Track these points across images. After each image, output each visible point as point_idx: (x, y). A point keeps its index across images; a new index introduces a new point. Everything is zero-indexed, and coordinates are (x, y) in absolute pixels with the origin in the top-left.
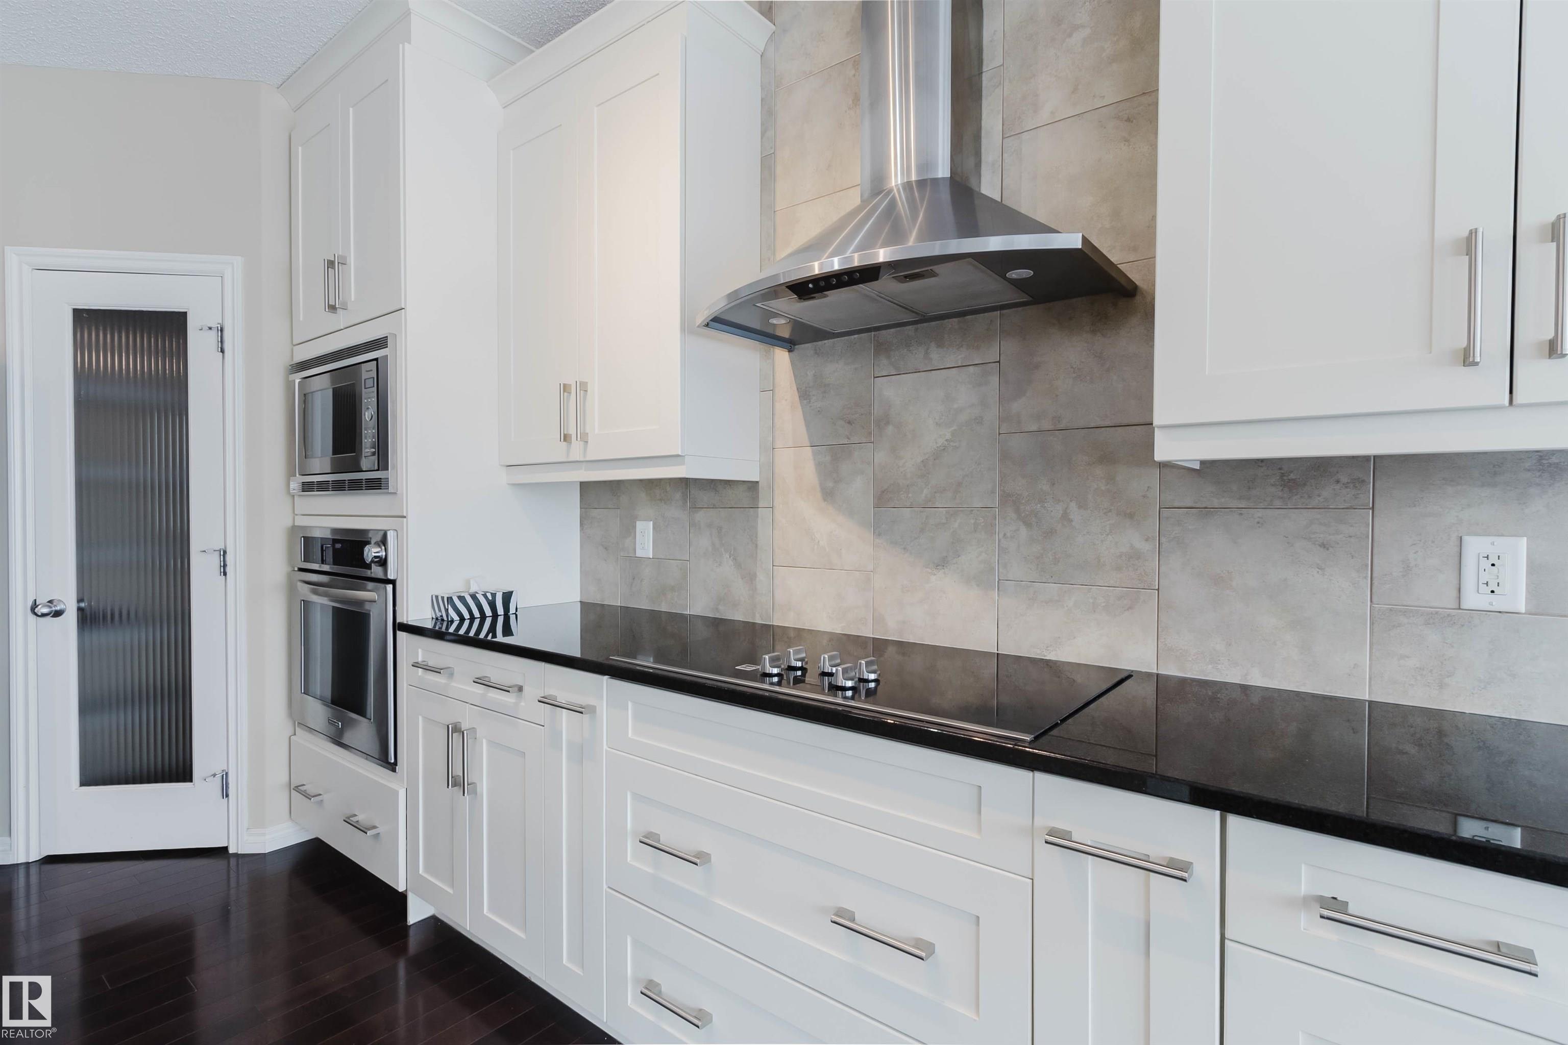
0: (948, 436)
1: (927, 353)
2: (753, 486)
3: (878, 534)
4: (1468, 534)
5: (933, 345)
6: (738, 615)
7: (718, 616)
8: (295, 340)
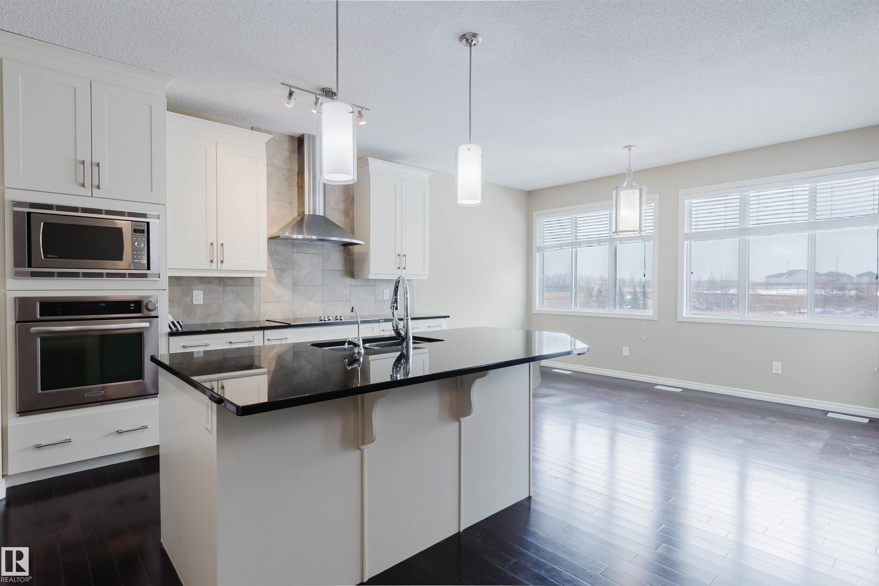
0: (312, 269)
1: (306, 249)
4: (384, 289)
5: (308, 247)
6: (246, 320)
7: (236, 321)
8: (8, 186)
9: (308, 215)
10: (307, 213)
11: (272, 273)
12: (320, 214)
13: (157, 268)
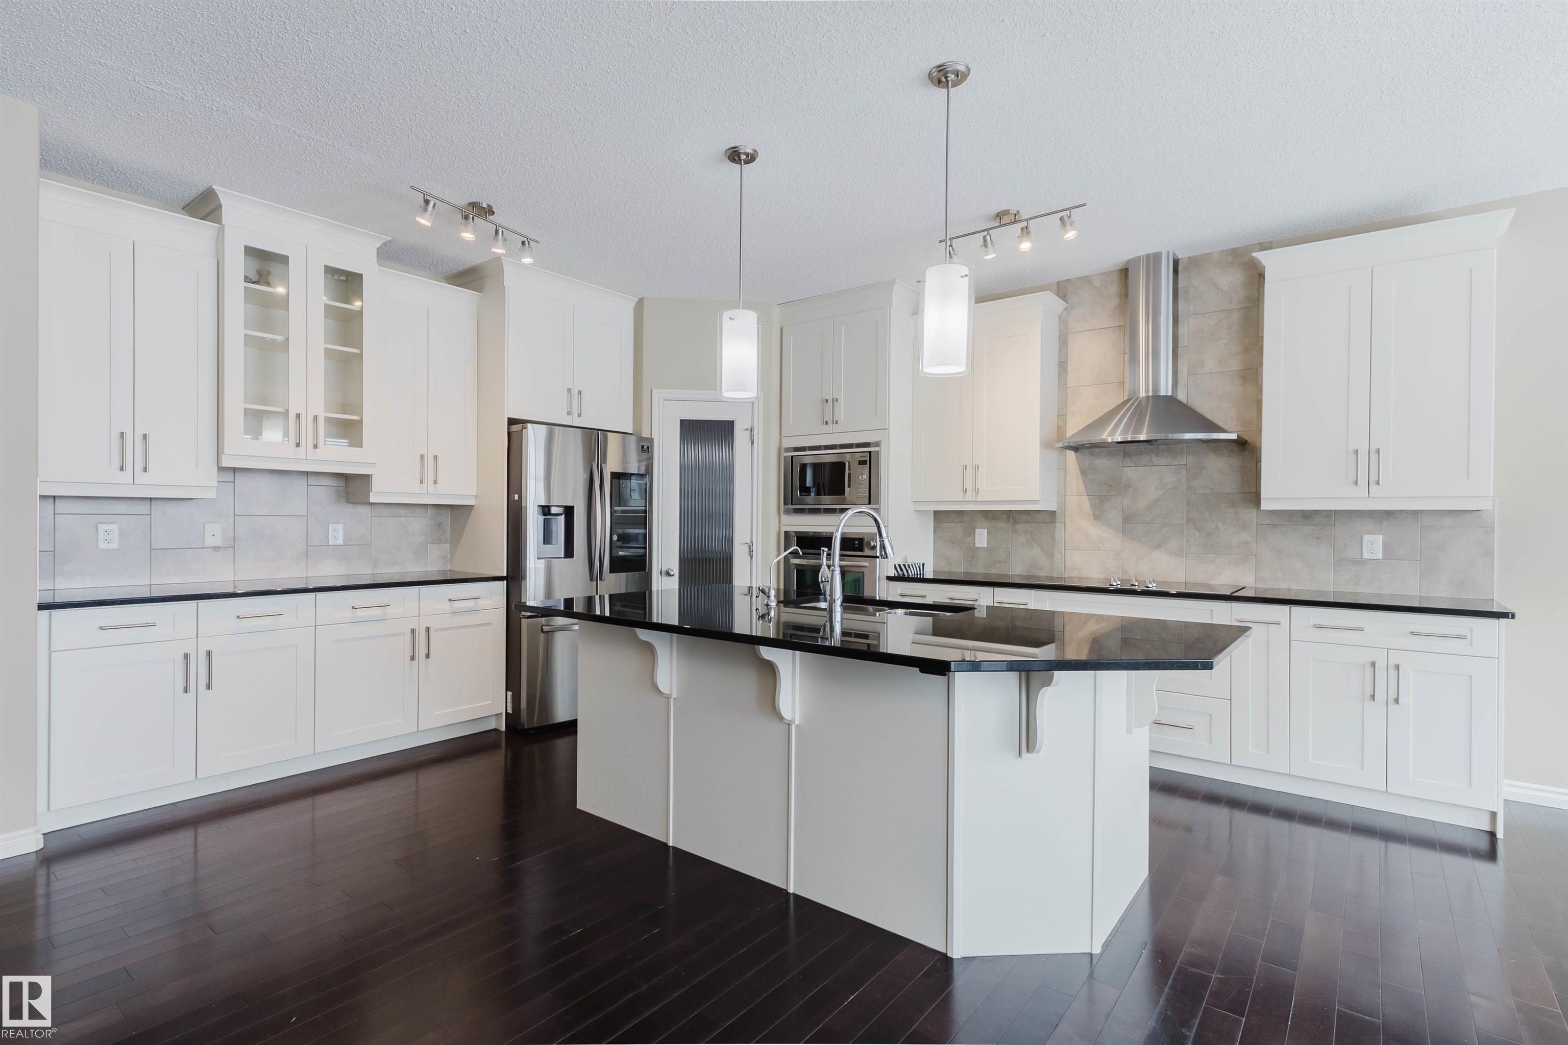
0: (1161, 494)
1: (1150, 459)
2: (1053, 513)
3: (1124, 533)
4: (1365, 534)
5: (1153, 455)
6: (1043, 574)
7: (1030, 574)
8: (783, 434)
9: (1145, 398)
10: (1142, 395)
11: (1086, 502)
12: (1162, 393)
13: (878, 502)
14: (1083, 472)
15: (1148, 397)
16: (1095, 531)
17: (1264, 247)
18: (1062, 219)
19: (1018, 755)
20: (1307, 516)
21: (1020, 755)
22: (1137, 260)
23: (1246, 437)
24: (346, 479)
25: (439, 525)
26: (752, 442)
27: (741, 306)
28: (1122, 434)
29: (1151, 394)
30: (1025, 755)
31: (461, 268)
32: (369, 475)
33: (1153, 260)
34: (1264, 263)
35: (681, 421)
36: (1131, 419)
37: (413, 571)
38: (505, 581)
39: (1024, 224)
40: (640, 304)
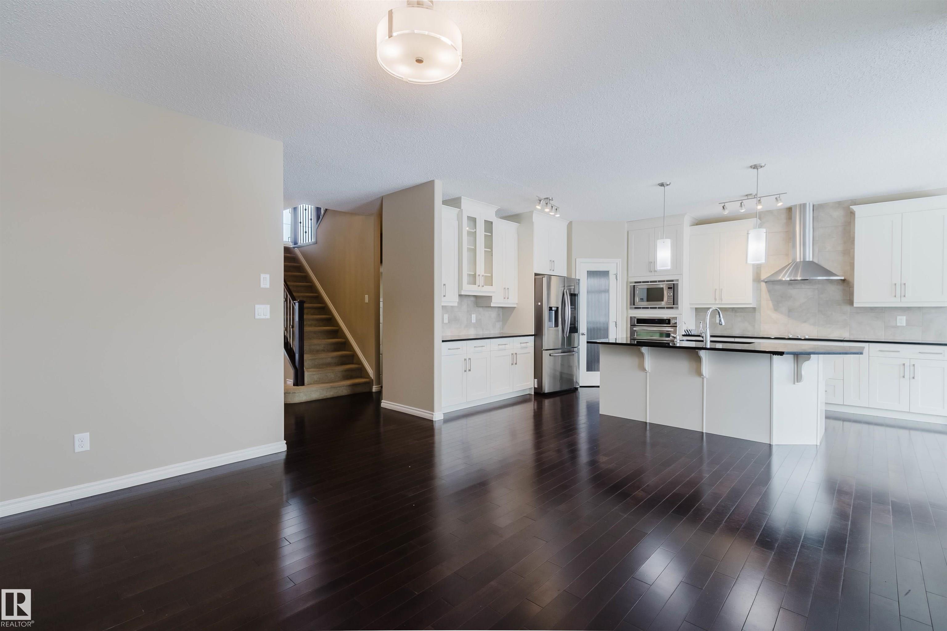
0: (806, 300)
1: (802, 287)
2: (755, 308)
3: (789, 316)
4: (898, 316)
5: (804, 286)
8: (629, 276)
10: (798, 260)
11: (771, 304)
12: (807, 260)
13: (677, 304)
14: (769, 291)
15: (800, 261)
16: (775, 316)
17: (855, 204)
18: (776, 198)
19: (793, 383)
20: (872, 309)
21: (794, 383)
22: (796, 206)
23: (847, 278)
24: (476, 298)
25: (499, 314)
26: (617, 280)
27: (664, 238)
28: (788, 276)
29: (802, 260)
30: (796, 383)
31: (510, 214)
32: (491, 296)
33: (803, 206)
34: (855, 210)
35: (588, 271)
36: (792, 270)
37: (493, 333)
38: (534, 336)
39: (759, 199)
40: (570, 225)
